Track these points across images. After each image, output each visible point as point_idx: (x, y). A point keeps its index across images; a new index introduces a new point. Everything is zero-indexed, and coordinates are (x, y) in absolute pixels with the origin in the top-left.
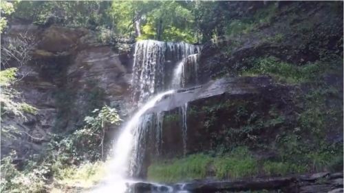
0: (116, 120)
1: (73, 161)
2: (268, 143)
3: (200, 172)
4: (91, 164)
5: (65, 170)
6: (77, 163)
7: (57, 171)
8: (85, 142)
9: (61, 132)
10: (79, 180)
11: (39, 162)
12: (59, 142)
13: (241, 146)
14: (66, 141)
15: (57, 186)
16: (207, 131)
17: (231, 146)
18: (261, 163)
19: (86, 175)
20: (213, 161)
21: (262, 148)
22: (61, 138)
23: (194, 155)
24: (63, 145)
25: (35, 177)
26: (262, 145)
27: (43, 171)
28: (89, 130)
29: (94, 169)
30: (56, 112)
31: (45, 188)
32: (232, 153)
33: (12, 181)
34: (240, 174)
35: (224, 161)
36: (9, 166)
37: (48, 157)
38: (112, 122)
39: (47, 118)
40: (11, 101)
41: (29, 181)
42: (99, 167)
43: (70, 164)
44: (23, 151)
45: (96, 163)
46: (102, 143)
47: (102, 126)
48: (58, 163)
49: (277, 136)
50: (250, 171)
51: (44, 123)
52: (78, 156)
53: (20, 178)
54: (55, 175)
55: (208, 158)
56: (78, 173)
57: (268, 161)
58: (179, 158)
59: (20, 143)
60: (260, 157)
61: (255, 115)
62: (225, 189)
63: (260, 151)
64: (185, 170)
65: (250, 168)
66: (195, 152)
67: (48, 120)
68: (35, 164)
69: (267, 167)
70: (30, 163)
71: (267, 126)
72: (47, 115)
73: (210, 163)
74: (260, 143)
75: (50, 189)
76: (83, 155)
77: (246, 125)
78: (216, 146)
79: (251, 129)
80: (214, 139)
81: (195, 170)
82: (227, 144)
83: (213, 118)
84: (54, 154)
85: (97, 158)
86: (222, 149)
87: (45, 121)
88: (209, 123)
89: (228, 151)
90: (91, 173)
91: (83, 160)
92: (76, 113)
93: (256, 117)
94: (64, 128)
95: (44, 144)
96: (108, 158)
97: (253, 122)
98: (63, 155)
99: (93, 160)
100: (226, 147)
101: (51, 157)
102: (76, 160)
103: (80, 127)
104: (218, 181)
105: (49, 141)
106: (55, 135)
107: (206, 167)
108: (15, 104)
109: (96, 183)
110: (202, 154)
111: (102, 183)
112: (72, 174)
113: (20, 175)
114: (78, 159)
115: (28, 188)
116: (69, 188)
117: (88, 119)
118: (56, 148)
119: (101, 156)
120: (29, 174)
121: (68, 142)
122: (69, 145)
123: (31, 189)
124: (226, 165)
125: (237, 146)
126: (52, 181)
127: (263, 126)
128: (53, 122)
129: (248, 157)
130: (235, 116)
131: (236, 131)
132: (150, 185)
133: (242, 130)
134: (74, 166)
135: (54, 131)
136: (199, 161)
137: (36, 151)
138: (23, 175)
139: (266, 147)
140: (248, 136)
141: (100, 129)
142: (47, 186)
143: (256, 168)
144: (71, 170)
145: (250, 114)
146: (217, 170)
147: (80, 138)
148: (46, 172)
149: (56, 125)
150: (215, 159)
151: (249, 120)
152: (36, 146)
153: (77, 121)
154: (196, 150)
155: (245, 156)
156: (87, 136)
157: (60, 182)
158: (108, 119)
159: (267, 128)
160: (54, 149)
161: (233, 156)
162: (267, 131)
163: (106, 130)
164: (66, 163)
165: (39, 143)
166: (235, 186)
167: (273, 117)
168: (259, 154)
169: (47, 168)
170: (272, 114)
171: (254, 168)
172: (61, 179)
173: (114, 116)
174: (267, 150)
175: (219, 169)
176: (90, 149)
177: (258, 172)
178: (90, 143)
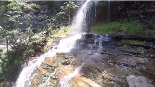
0: (75, 7)
1: (57, 27)
2: (148, 20)
3: (115, 30)
4: (65, 27)
5: (54, 31)
6: (59, 27)
7: (50, 31)
8: (62, 18)
9: (50, 15)
10: (60, 34)
11: (42, 28)
12: (50, 19)
13: (135, 19)
14: (53, 18)
15: (51, 37)
16: (119, 11)
17: (130, 19)
18: (144, 29)
19: (63, 32)
20: (121, 25)
21: (145, 22)
22: (51, 17)
23: (112, 22)
24: (52, 20)
25: (41, 35)
26: (145, 20)
27: (44, 32)
28: (63, 12)
29: (66, 29)
30: (47, 7)
31: (46, 39)
32: (131, 22)
33: (32, 37)
34: (134, 33)
35: (127, 25)
36: (29, 32)
37: (46, 26)
38: (74, 8)
39: (43, 9)
40: (26, 4)
41: (39, 37)
42: (68, 28)
43: (55, 28)
44: (34, 26)
45: (67, 27)
46: (69, 18)
47: (69, 10)
48: (50, 28)
49: (153, 18)
50: (138, 31)
51: (42, 12)
52: (59, 24)
53: (35, 36)
54: (49, 33)
55: (119, 24)
56: (59, 31)
57: (148, 29)
58: (105, 23)
59: (33, 22)
60: (144, 26)
61: (144, 6)
62: (127, 38)
63: (144, 23)
64: (108, 28)
65: (139, 30)
66: (113, 21)
67: (44, 10)
68: (40, 29)
69: (147, 31)
70: (38, 29)
71: (149, 12)
72: (43, 8)
73: (120, 26)
74: (144, 19)
75: (48, 39)
76: (61, 24)
77: (139, 10)
78: (123, 19)
79: (141, 12)
80: (123, 15)
81: (113, 29)
82: (129, 18)
83: (123, 5)
84: (48, 24)
85: (68, 24)
86: (126, 20)
87: (43, 11)
88: (121, 7)
89: (129, 21)
90: (65, 31)
91: (61, 26)
92: (56, 5)
93: (144, 7)
94: (52, 13)
95: (43, 21)
96: (72, 24)
97: (142, 9)
98: (52, 24)
99: (66, 25)
100: (128, 19)
101: (47, 26)
102: (58, 26)
103: (59, 12)
104: (123, 35)
105: (45, 20)
106: (48, 16)
107: (118, 28)
108: (28, 5)
109: (67, 35)
110: (116, 22)
111: (70, 35)
112: (57, 32)
113: (35, 35)
114: (59, 25)
115: (38, 40)
116: (56, 38)
117: (62, 7)
118: (49, 22)
119: (69, 23)
120: (39, 34)
121: (54, 19)
122: (54, 20)
123: (40, 40)
124: (127, 27)
125: (134, 19)
126: (49, 36)
127: (147, 11)
128: (46, 11)
129: (138, 25)
130: (134, 5)
131: (134, 12)
132: (92, 34)
133: (137, 12)
134: (58, 29)
135: (47, 15)
136: (115, 25)
137: (40, 25)
138: (36, 34)
139: (147, 21)
140: (139, 15)
141: (68, 11)
142: (46, 38)
143: (142, 31)
144: (56, 31)
145: (141, 5)
146: (123, 29)
147: (60, 16)
148: (46, 32)
149: (48, 12)
150: (123, 24)
151: (141, 8)
152: (40, 23)
153: (57, 9)
154: (113, 20)
155: (137, 24)
156: (62, 15)
157: (52, 36)
158: (71, 6)
159: (149, 13)
160: (48, 22)
161: (131, 24)
162: (149, 14)
163: (71, 12)
164: (54, 28)
165: (41, 21)
166: (131, 37)
167: (152, 8)
168: (144, 25)
169: (46, 30)
170: (152, 6)
171: (141, 30)
172: (52, 35)
173: (74, 5)
174: (147, 23)
175: (124, 29)
176: (64, 21)
177: (142, 33)
178: (64, 18)
